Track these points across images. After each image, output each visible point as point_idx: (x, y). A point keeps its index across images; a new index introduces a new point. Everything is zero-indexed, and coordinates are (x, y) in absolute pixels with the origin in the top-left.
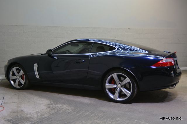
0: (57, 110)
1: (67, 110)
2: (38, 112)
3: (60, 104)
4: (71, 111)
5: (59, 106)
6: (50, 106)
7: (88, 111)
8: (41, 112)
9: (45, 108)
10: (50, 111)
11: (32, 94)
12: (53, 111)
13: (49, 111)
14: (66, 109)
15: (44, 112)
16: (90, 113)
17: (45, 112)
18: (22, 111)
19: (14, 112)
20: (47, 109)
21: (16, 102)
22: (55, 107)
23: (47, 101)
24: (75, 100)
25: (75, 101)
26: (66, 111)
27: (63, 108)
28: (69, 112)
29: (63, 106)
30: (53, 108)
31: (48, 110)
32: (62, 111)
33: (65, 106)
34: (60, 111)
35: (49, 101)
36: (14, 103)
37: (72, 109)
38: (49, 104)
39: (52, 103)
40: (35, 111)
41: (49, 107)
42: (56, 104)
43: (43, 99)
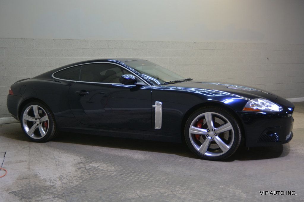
0: (93, 173)
1: (109, 172)
2: (62, 176)
3: (96, 162)
4: (115, 173)
5: (95, 165)
6: (82, 165)
7: (142, 173)
8: (68, 176)
9: (74, 169)
10: (83, 174)
11: (51, 147)
12: (87, 175)
13: (81, 175)
14: (107, 170)
15: (72, 177)
16: (146, 176)
17: (74, 177)
18: (36, 176)
19: (23, 178)
20: (76, 171)
21: (26, 161)
22: (89, 168)
23: (76, 157)
24: (120, 155)
25: (120, 157)
26: (109, 174)
27: (102, 169)
28: (112, 175)
29: (103, 166)
30: (87, 170)
31: (78, 173)
32: (101, 175)
33: (104, 165)
34: (98, 174)
35: (79, 158)
36: (23, 163)
37: (117, 171)
38: (79, 163)
39: (84, 160)
40: (57, 176)
41: (80, 168)
42: (91, 163)
43: (68, 155)
